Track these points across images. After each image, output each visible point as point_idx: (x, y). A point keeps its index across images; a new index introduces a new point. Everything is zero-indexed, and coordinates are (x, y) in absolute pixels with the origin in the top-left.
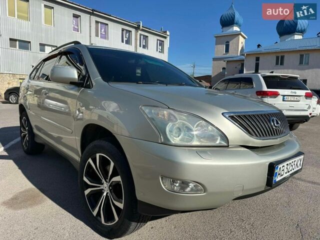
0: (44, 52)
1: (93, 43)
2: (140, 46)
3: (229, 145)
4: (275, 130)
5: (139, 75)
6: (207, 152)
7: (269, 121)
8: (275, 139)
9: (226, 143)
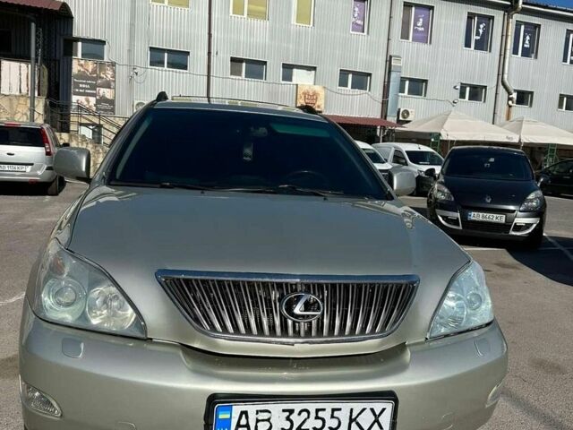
0: (291, 80)
1: (392, 54)
2: (515, 52)
3: (149, 337)
4: (294, 323)
5: (248, 159)
6: (80, 343)
7: (280, 300)
8: (277, 343)
9: (142, 333)
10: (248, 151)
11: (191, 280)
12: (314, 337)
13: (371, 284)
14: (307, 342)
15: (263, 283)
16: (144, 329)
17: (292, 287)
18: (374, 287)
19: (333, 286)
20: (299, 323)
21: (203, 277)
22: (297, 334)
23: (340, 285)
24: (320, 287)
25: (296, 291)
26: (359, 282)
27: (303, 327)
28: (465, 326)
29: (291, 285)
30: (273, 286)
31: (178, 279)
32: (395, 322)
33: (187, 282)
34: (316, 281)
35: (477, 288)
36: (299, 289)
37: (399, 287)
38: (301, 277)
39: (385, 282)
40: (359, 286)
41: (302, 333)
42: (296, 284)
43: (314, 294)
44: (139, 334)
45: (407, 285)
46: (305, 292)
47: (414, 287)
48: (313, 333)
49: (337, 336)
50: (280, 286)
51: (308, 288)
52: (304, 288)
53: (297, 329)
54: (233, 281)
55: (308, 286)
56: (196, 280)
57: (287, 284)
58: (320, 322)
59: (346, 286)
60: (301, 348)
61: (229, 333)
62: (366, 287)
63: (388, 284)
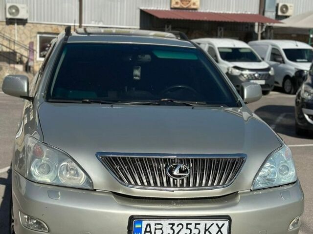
3: (94, 188)
4: (174, 180)
5: (137, 78)
6: (58, 192)
7: (166, 168)
8: (164, 190)
9: (90, 186)
10: (137, 72)
11: (116, 158)
12: (185, 187)
13: (217, 159)
14: (181, 190)
15: (156, 159)
16: (92, 184)
17: (172, 161)
18: (219, 161)
19: (196, 160)
20: (176, 180)
21: (123, 156)
22: (175, 186)
23: (199, 159)
24: (188, 160)
25: (175, 162)
26: (210, 157)
27: (179, 182)
28: (276, 183)
29: (172, 159)
30: (161, 161)
31: (109, 157)
32: (231, 180)
33: (115, 159)
34: (186, 157)
35: (286, 162)
36: (176, 162)
37: (234, 160)
38: (177, 155)
39: (226, 157)
40: (211, 160)
41: (178, 185)
42: (174, 159)
43: (185, 164)
44: (89, 187)
45: (239, 159)
46: (179, 163)
47: (243, 160)
48: (185, 185)
49: (198, 187)
50: (165, 160)
51: (181, 161)
52: (179, 161)
53: (176, 183)
54: (139, 158)
55: (181, 160)
56: (119, 158)
57: (169, 159)
58: (188, 179)
59: (203, 160)
60: (178, 193)
61: (139, 185)
62: (215, 160)
63: (227, 159)
